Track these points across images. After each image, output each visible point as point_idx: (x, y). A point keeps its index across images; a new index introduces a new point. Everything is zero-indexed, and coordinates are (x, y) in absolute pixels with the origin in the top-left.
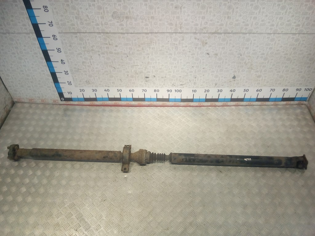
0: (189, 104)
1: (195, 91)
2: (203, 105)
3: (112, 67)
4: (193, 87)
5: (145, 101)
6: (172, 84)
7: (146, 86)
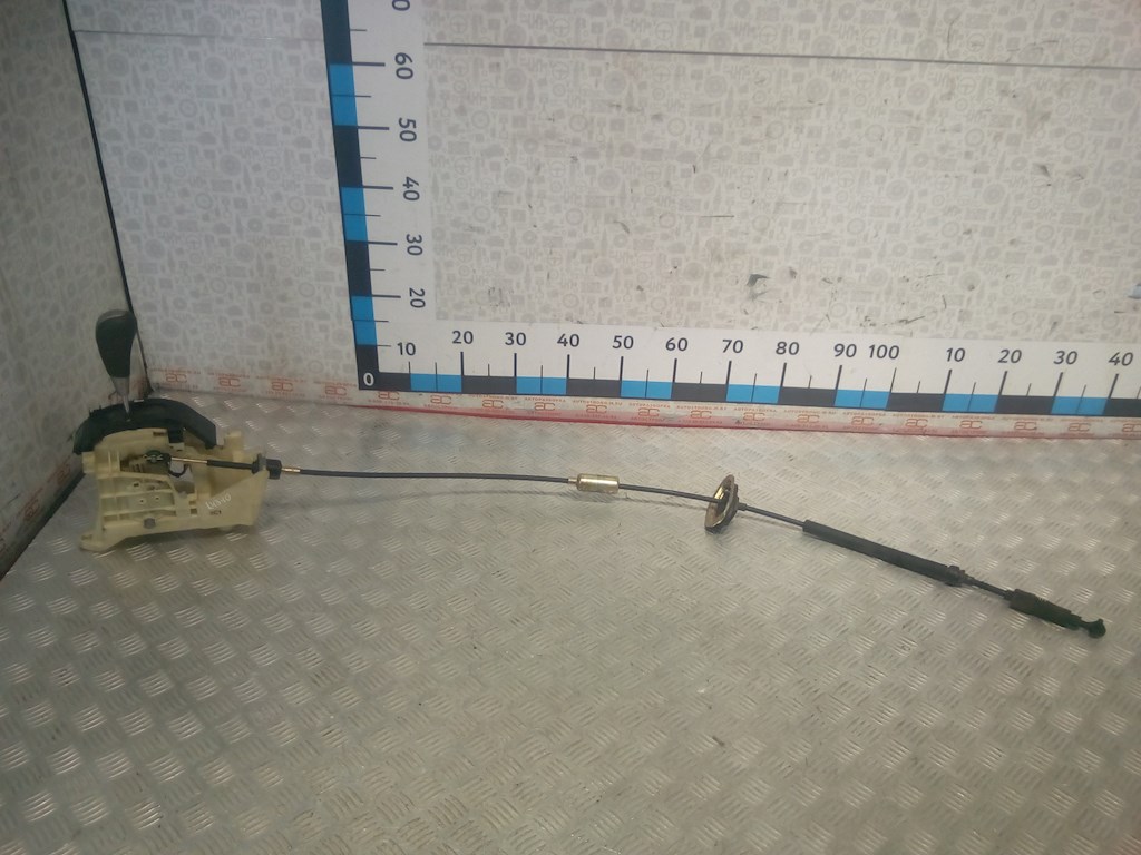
0: (921, 423)
1: (957, 355)
2: (984, 429)
3: (615, 222)
4: (955, 336)
5: (725, 401)
6: (862, 317)
7: (744, 323)
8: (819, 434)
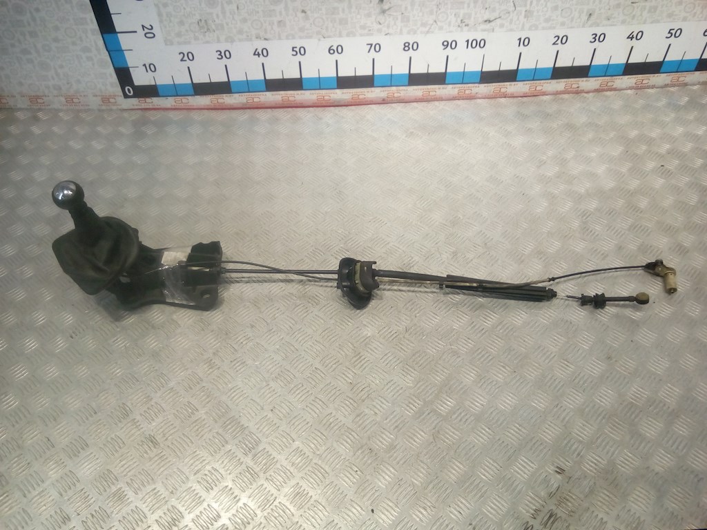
0: (503, 90)
2: (544, 90)
4: (523, 29)
5: (372, 86)
6: (459, 21)
7: (379, 31)
8: (437, 103)
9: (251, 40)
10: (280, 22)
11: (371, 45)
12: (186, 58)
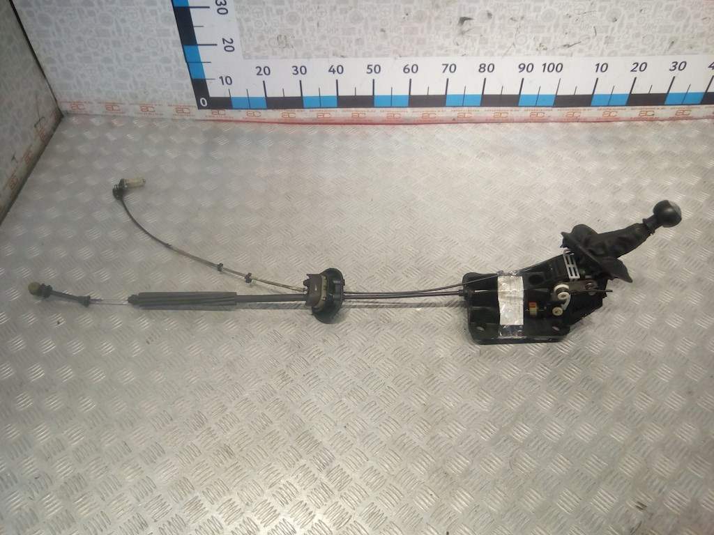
1: (603, 68)
2: (618, 116)
5: (445, 106)
6: (538, 44)
8: (508, 125)
9: (328, 57)
10: (358, 40)
11: (447, 65)
12: (262, 72)
